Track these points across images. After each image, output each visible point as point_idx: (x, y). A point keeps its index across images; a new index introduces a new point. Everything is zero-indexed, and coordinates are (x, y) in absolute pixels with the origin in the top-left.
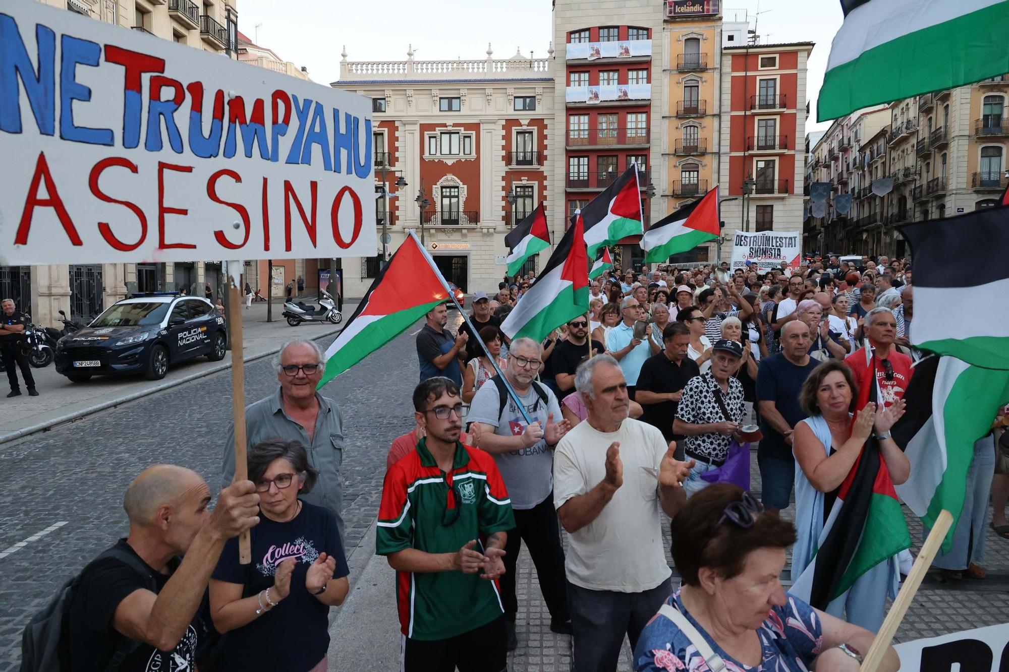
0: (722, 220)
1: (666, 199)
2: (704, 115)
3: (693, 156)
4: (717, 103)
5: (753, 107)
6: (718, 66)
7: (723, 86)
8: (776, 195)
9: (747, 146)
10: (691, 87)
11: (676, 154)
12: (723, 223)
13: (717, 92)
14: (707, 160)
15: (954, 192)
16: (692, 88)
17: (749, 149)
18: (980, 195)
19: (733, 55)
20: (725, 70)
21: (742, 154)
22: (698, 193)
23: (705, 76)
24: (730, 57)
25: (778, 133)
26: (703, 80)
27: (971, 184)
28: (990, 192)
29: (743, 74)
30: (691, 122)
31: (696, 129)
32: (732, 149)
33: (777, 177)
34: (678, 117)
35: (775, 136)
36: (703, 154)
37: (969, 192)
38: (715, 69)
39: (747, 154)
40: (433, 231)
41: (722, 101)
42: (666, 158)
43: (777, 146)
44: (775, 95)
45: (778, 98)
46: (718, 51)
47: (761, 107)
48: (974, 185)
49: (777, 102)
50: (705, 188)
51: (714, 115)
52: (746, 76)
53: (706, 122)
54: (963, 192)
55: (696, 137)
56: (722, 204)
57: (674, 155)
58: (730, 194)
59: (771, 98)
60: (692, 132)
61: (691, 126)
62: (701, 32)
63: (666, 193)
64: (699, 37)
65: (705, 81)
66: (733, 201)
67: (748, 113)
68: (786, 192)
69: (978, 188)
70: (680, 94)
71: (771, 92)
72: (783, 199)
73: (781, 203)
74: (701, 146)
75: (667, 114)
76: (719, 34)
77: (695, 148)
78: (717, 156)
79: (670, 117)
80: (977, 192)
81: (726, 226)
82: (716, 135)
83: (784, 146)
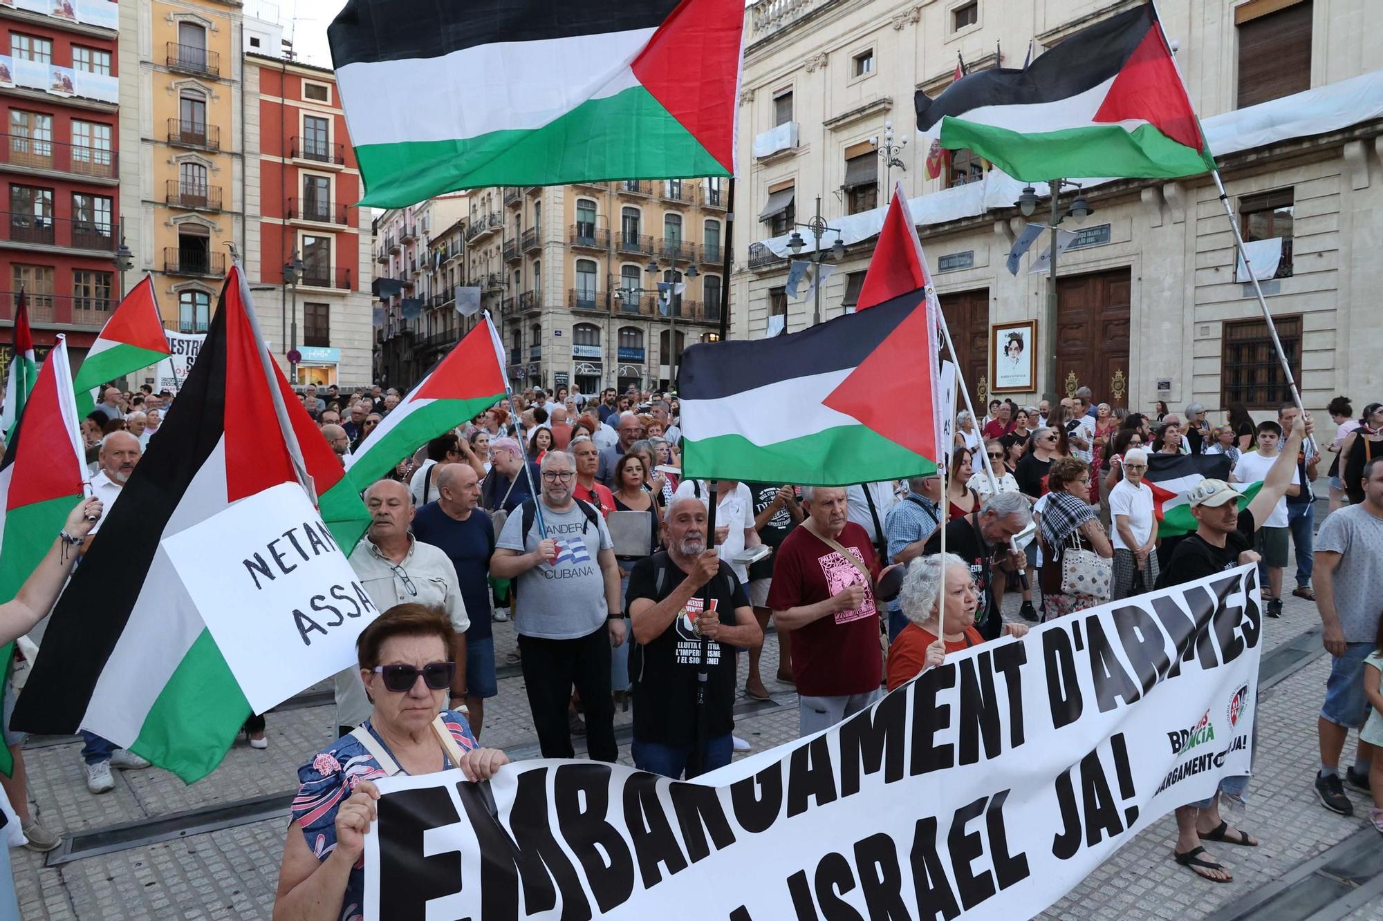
2: (215, 151)
3: (198, 211)
4: (237, 137)
5: (294, 153)
6: (238, 78)
7: (246, 112)
8: (333, 289)
9: (287, 211)
10: (193, 100)
11: (167, 203)
13: (236, 118)
14: (222, 222)
15: (551, 310)
16: (195, 103)
17: (290, 216)
18: (577, 317)
19: (263, 69)
20: (248, 87)
21: (279, 221)
22: (208, 273)
23: (216, 88)
24: (257, 70)
25: (333, 199)
26: (214, 94)
27: (568, 303)
28: (589, 315)
29: (278, 100)
30: (194, 157)
31: (202, 170)
32: (265, 211)
33: (333, 264)
34: (170, 143)
35: (329, 203)
36: (217, 212)
37: (567, 312)
38: (234, 81)
39: (288, 222)
41: (246, 135)
42: (151, 208)
43: (333, 219)
44: (327, 142)
45: (332, 148)
46: (237, 55)
47: (307, 156)
48: (571, 304)
49: (332, 153)
50: (221, 266)
51: (233, 154)
52: (282, 105)
53: (220, 161)
54: (560, 311)
55: (203, 182)
57: (165, 205)
58: (263, 281)
59: (321, 146)
60: (196, 173)
61: (194, 164)
62: (210, 19)
63: (153, 267)
64: (204, 24)
65: (217, 97)
66: (268, 293)
67: (288, 161)
68: (345, 287)
69: (575, 308)
70: (173, 107)
71: (321, 136)
72: (343, 296)
73: (341, 302)
74: (212, 198)
75: (150, 136)
76: (238, 29)
77: (203, 201)
78: (240, 218)
79: (156, 142)
80: (574, 313)
82: (237, 186)
83: (343, 220)
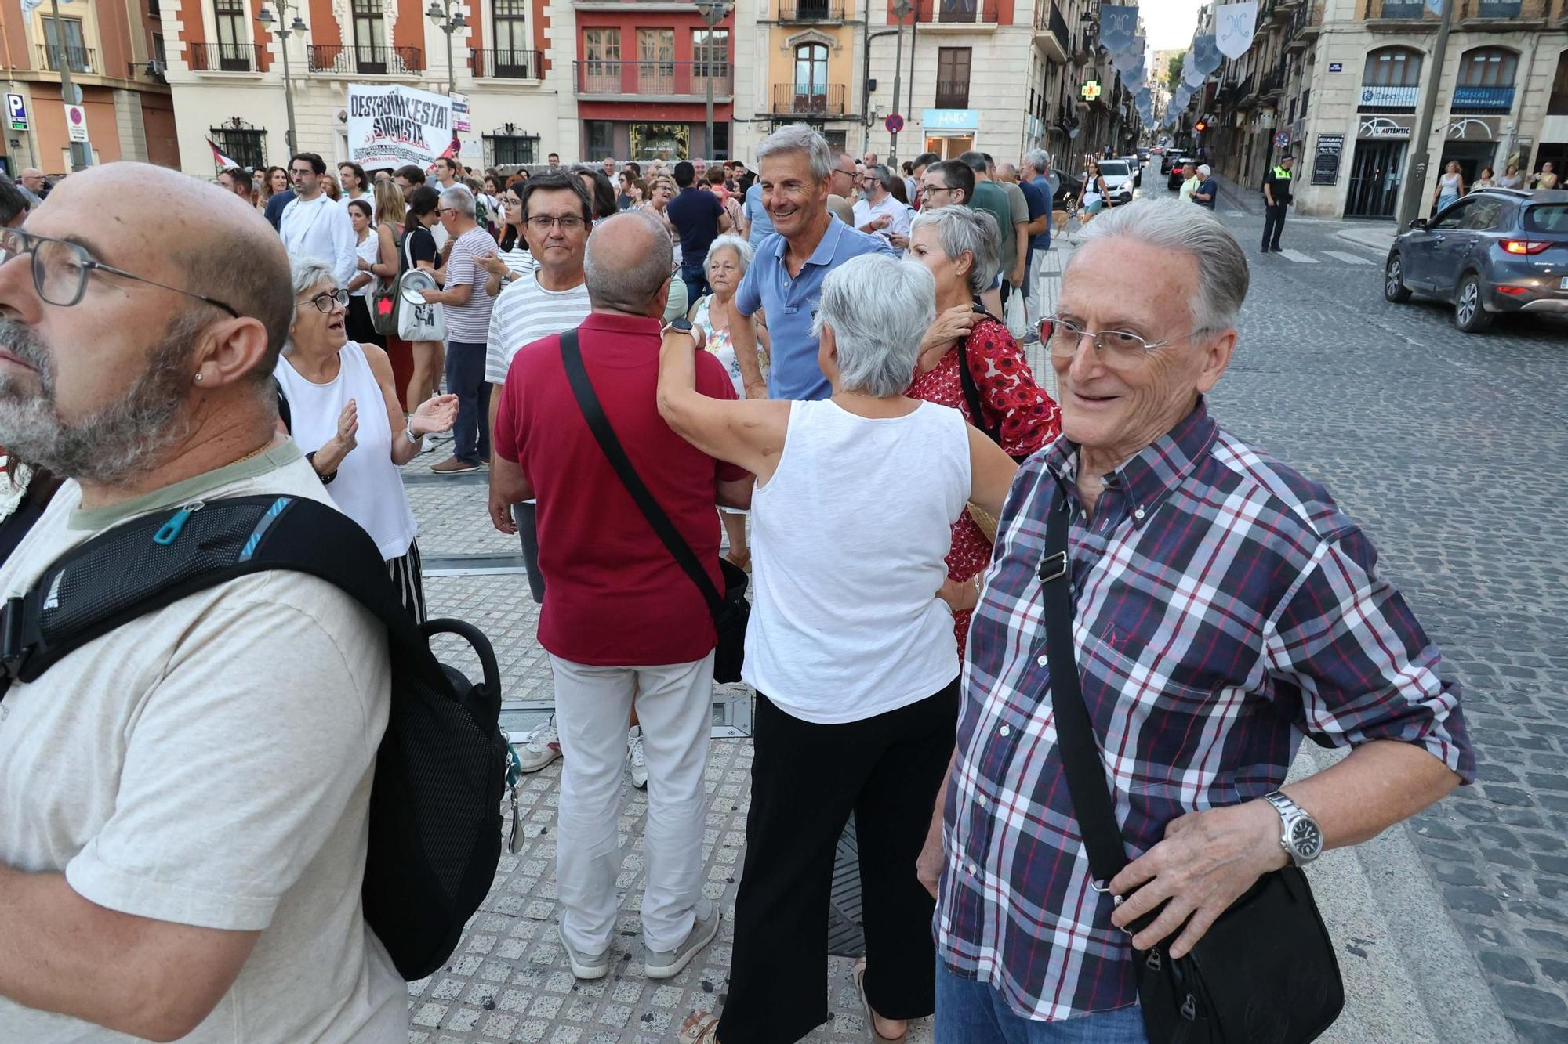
0: (871, 77)
1: (765, 28)
8: (979, 25)
12: (874, 82)
15: (1328, 28)
18: (1379, 37)
22: (827, 17)
27: (1364, 11)
28: (1399, 30)
37: (1359, 28)
40: (335, 86)
48: (1367, 16)
50: (841, 7)
54: (1346, 28)
56: (874, 42)
58: (889, 22)
63: (767, 17)
66: (895, 38)
68: (996, 20)
69: (1376, 19)
72: (990, 33)
73: (988, 44)
80: (1373, 29)
81: (880, 88)
